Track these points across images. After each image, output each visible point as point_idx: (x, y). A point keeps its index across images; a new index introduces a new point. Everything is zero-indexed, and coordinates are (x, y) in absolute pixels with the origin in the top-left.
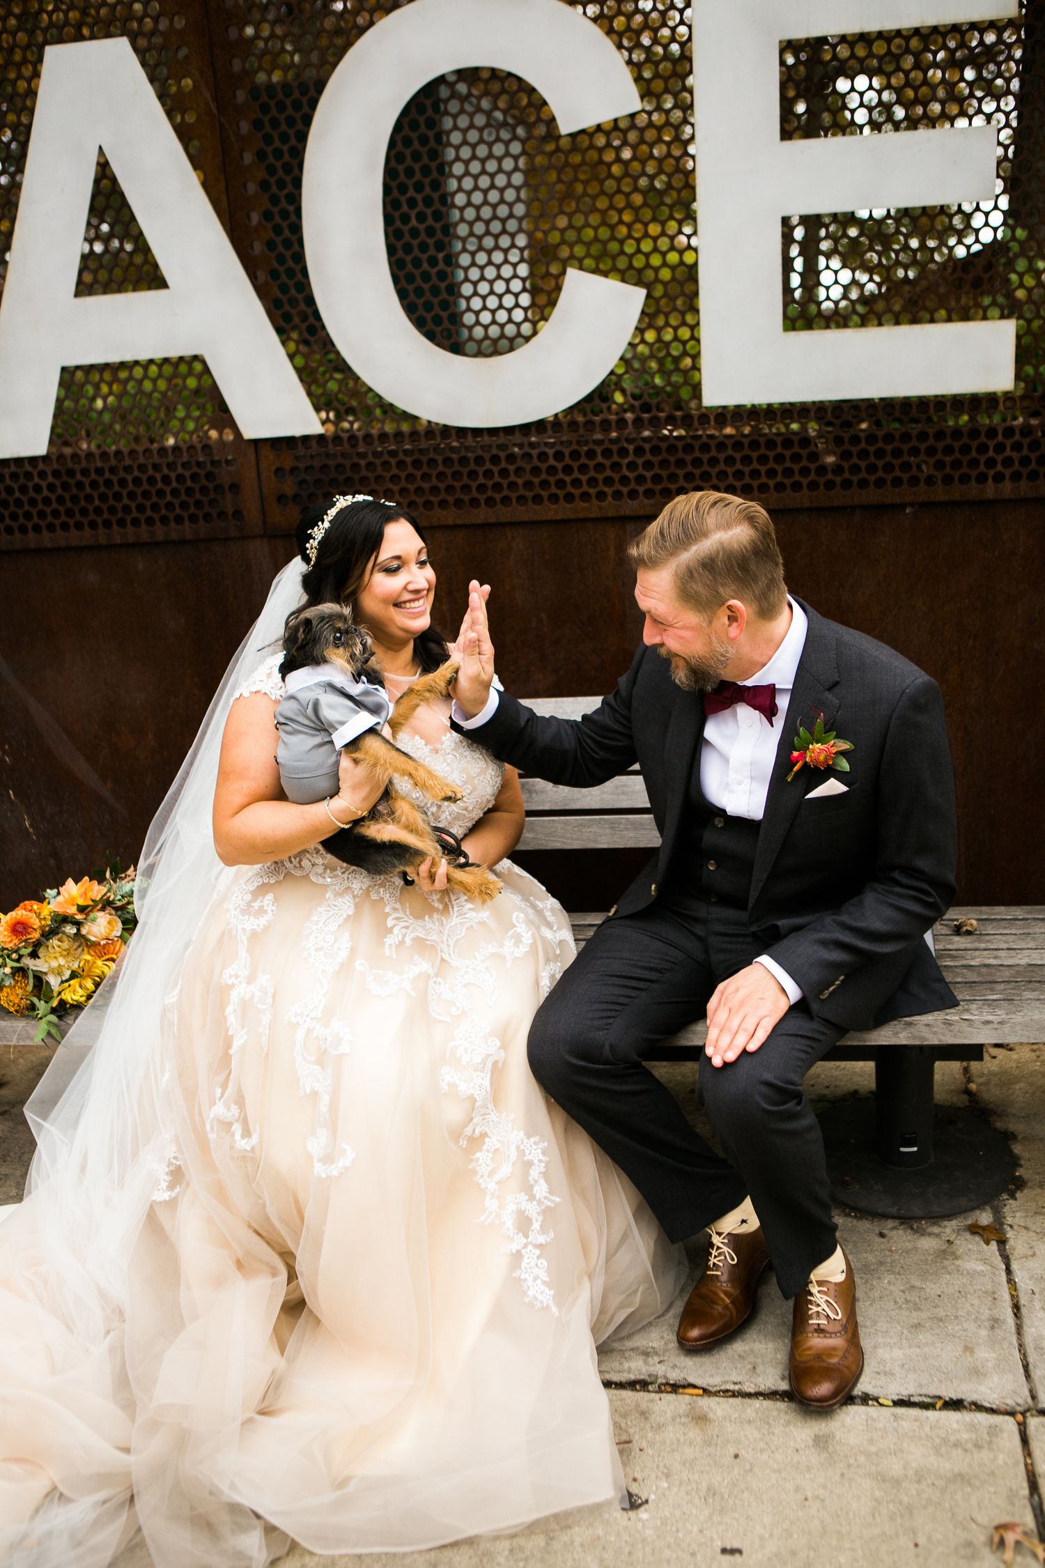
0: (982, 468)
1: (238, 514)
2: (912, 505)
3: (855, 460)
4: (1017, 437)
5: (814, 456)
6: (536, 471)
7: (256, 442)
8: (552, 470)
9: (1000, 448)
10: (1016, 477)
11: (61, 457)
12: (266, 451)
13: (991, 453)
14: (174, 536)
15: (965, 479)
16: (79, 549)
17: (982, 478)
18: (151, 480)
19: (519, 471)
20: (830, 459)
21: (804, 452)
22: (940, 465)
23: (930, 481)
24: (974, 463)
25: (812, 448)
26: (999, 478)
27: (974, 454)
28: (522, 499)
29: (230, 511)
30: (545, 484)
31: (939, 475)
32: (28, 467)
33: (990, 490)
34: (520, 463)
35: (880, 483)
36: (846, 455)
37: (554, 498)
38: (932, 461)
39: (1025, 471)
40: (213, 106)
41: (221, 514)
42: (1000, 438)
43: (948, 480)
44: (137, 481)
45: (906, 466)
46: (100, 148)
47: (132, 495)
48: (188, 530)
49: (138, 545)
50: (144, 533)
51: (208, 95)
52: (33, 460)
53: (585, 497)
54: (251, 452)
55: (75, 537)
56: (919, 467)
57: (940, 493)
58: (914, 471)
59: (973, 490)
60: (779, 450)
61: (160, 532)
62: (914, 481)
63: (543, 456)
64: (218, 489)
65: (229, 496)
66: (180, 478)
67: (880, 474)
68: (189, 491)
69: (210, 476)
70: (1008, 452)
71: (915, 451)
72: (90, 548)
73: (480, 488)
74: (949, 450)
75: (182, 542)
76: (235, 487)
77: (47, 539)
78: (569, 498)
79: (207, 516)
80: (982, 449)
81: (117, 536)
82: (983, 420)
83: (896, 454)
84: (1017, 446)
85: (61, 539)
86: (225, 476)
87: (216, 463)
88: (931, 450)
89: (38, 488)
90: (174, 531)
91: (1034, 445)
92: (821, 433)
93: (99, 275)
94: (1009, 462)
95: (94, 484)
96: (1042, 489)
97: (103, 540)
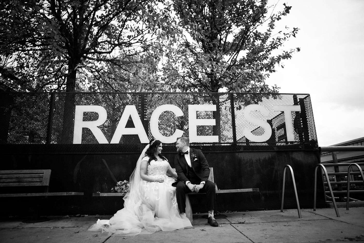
2: (210, 153)
5: (200, 148)
6: (172, 148)
7: (142, 144)
9: (218, 148)
10: (219, 150)
11: (120, 144)
16: (120, 154)
17: (216, 150)
18: (130, 147)
19: (170, 148)
22: (212, 149)
23: (211, 150)
26: (218, 150)
33: (217, 152)
35: (207, 151)
36: (203, 148)
37: (174, 151)
41: (138, 151)
44: (128, 147)
45: (209, 149)
46: (130, 115)
47: (127, 148)
48: (133, 153)
50: (128, 153)
51: (142, 111)
52: (117, 144)
55: (120, 153)
57: (212, 152)
59: (215, 151)
60: (197, 147)
61: (130, 153)
62: (210, 150)
63: (173, 147)
65: (138, 149)
66: (133, 147)
71: (210, 148)
72: (121, 154)
73: (166, 150)
74: (213, 148)
77: (117, 153)
79: (136, 151)
80: (216, 148)
81: (125, 153)
82: (216, 145)
83: (208, 148)
84: (219, 147)
85: (118, 153)
86: (138, 147)
87: (138, 145)
88: (211, 148)
89: (117, 147)
90: (132, 153)
91: (221, 147)
92: (201, 146)
93: (128, 126)
94: (219, 149)
95: (123, 147)
96: (222, 152)
97: (123, 153)
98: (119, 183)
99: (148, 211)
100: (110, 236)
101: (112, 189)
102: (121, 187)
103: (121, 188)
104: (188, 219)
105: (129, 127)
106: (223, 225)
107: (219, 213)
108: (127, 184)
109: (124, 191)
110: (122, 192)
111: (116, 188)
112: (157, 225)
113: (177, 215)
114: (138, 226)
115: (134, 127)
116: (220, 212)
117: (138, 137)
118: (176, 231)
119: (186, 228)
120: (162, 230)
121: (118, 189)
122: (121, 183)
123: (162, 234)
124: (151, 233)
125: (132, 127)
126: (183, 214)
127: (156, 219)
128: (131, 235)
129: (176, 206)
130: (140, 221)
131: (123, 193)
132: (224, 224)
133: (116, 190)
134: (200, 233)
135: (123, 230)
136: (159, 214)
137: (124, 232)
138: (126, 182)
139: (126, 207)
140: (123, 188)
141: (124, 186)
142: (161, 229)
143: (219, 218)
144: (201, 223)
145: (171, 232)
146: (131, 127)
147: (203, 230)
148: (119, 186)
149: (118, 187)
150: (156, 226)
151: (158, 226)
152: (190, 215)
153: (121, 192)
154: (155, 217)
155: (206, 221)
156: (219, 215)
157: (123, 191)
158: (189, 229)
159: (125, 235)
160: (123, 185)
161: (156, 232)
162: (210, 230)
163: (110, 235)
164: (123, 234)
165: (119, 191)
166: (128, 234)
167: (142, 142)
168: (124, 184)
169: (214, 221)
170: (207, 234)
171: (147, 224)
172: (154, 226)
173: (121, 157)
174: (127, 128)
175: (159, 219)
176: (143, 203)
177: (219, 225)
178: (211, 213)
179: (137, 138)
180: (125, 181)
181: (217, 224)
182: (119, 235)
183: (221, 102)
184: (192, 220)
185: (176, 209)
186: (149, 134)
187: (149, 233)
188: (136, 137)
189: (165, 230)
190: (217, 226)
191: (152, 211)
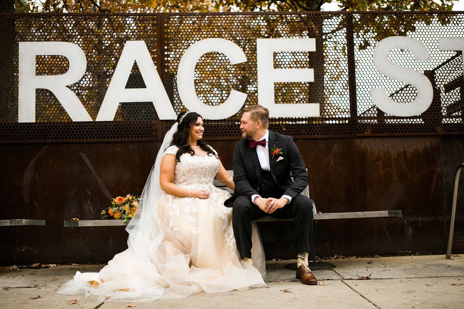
0: (315, 132)
1: (156, 136)
2: (301, 139)
3: (289, 129)
4: (321, 126)
5: (281, 128)
6: (223, 129)
7: (162, 121)
8: (227, 129)
9: (318, 128)
10: (321, 134)
11: (116, 121)
12: (164, 123)
13: (316, 129)
14: (141, 140)
15: (311, 134)
16: (117, 142)
17: (315, 134)
18: (137, 128)
19: (220, 129)
20: (284, 129)
21: (279, 128)
22: (306, 131)
23: (304, 134)
24: (313, 131)
25: (281, 127)
26: (318, 134)
27: (313, 129)
28: (220, 135)
29: (154, 135)
30: (225, 132)
31: (306, 133)
32: (108, 124)
33: (316, 136)
34: (220, 128)
35: (295, 134)
36: (287, 128)
37: (227, 135)
38: (304, 130)
39: (323, 133)
40: (160, 54)
41: (153, 136)
42: (318, 126)
43: (308, 134)
44: (133, 128)
45: (300, 131)
46: (135, 60)
47: (132, 131)
48: (144, 139)
49: (132, 142)
50: (133, 139)
51: (160, 52)
52: (109, 122)
53: (234, 135)
54: (161, 123)
55: (116, 140)
56: (302, 131)
57: (306, 137)
58: (301, 132)
59: (313, 136)
60: (274, 127)
61: (137, 139)
62: (301, 134)
64: (153, 130)
65: (154, 132)
66: (144, 127)
67: (294, 132)
68: (145, 130)
69: (151, 127)
70: (319, 129)
71: (301, 128)
72: (119, 142)
73: (211, 132)
74: (308, 128)
75: (142, 142)
76: (156, 130)
77: (110, 140)
78: (230, 135)
79: (149, 136)
80: (315, 128)
81: (127, 140)
82: (314, 122)
83: (298, 128)
84: (321, 128)
85: (113, 140)
86: (154, 128)
87: (152, 125)
88: (304, 128)
89: (109, 128)
90: (141, 139)
91: (325, 128)
92: (282, 124)
93: (132, 84)
94: (319, 131)
95: (123, 128)
96: (327, 136)
97: (123, 141)
98: (116, 200)
99: (176, 254)
100: (103, 303)
101: (104, 212)
102: (120, 208)
103: (121, 211)
105: (133, 87)
106: (326, 282)
107: (319, 259)
108: (132, 202)
109: (128, 215)
110: (124, 219)
111: (111, 211)
112: (196, 281)
113: (234, 263)
114: (157, 283)
115: (144, 87)
116: (321, 257)
117: (153, 107)
118: (233, 292)
119: (251, 288)
120: (204, 292)
121: (114, 213)
122: (120, 199)
123: (205, 298)
124: (184, 297)
125: (140, 87)
126: (246, 261)
127: (193, 270)
129: (232, 245)
130: (160, 273)
131: (125, 220)
132: (329, 280)
133: (111, 214)
134: (280, 296)
135: (127, 290)
136: (198, 261)
137: (130, 294)
138: (130, 198)
139: (132, 248)
140: (125, 211)
141: (127, 206)
142: (203, 289)
143: (320, 269)
144: (282, 278)
145: (223, 296)
146: (137, 87)
147: (286, 291)
148: (117, 206)
149: (114, 208)
150: (193, 282)
151: (197, 284)
152: (261, 263)
153: (121, 218)
154: (190, 267)
155: (293, 275)
156: (319, 263)
157: (125, 216)
158: (259, 290)
159: (132, 301)
160: (124, 204)
161: (193, 294)
162: (300, 290)
163: (102, 301)
164: (128, 299)
165: (117, 215)
166: (137, 298)
167: (161, 118)
168: (127, 203)
170: (295, 298)
171: (174, 279)
172: (189, 284)
173: (119, 150)
174: (130, 88)
175: (197, 270)
176: (167, 238)
177: (318, 282)
178: (303, 259)
179: (151, 110)
180: (129, 197)
181: (315, 280)
182: (120, 301)
184: (265, 273)
185: (233, 250)
186: (175, 102)
187: (180, 297)
188: (149, 107)
189: (212, 291)
190: (315, 283)
191: (184, 254)
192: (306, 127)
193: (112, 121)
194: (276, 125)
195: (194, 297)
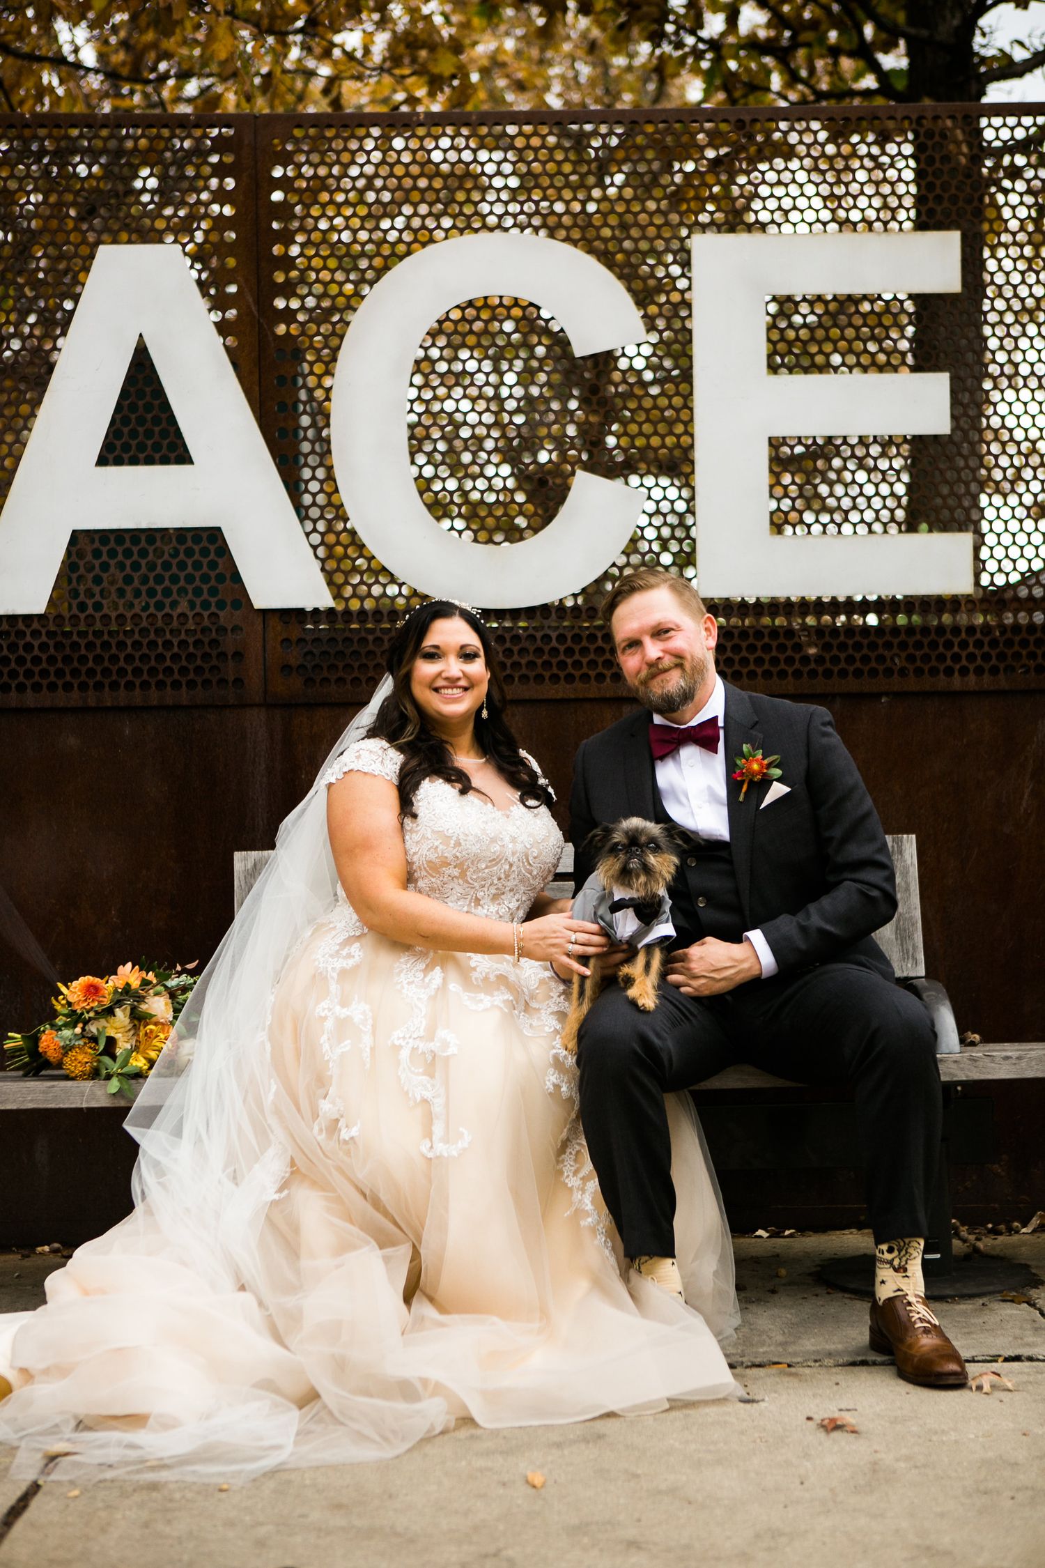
0: (949, 662)
1: (238, 682)
2: (887, 694)
3: (835, 652)
4: (978, 635)
5: (798, 647)
6: (539, 651)
7: (265, 612)
8: (554, 651)
9: (964, 645)
10: (979, 671)
11: (59, 617)
12: (274, 622)
13: (956, 649)
14: (169, 702)
15: (934, 672)
16: (64, 710)
17: (949, 672)
18: (153, 644)
19: (523, 651)
20: (812, 651)
21: (789, 644)
22: (911, 658)
23: (903, 672)
24: (941, 658)
25: (796, 639)
26: (964, 672)
27: (941, 649)
28: (524, 678)
29: (231, 678)
30: (547, 664)
31: (911, 667)
32: (21, 626)
33: (957, 682)
34: (525, 644)
35: (858, 673)
36: (827, 647)
37: (555, 678)
38: (904, 655)
39: (987, 667)
40: (254, 309)
41: (223, 681)
42: (963, 635)
43: (919, 672)
44: (136, 645)
45: (881, 659)
46: (141, 335)
47: (129, 658)
48: (184, 696)
49: (129, 709)
50: (137, 697)
51: (251, 300)
52: (28, 618)
53: (585, 678)
54: (260, 620)
55: (60, 699)
56: (892, 659)
57: (912, 684)
58: (888, 663)
59: (942, 682)
60: (766, 640)
61: (154, 696)
62: (889, 672)
63: (547, 638)
64: (222, 656)
65: (231, 663)
66: (183, 643)
67: (858, 664)
68: (191, 657)
69: (214, 643)
70: (971, 649)
71: (889, 645)
72: (74, 710)
74: (918, 645)
75: (177, 707)
76: (238, 655)
77: (30, 699)
78: (570, 678)
79: (207, 683)
80: (948, 645)
81: (108, 699)
82: (946, 618)
83: (873, 646)
84: (979, 644)
85: (46, 699)
86: (229, 643)
87: (222, 630)
88: (903, 646)
89: (28, 647)
90: (169, 697)
91: (994, 643)
92: (805, 627)
93: (126, 447)
94: (971, 657)
95: (90, 646)
96: (1003, 682)
97: (92, 702)
98: (73, 992)
99: (344, 1247)
100: (35, 1488)
101: (15, 1040)
102: (93, 1028)
103: (94, 1039)
104: (698, 1322)
105: (134, 461)
106: (1012, 1373)
107: (964, 1232)
108: (141, 999)
109: (126, 1063)
110: (109, 1077)
111: (51, 1040)
112: (434, 1374)
113: (598, 1284)
114: (268, 1385)
115: (183, 457)
116: (974, 1222)
117: (224, 550)
118: (601, 1426)
119: (676, 1404)
121: (67, 1049)
122: (92, 990)
123: (480, 1463)
124: (389, 1453)
125: (165, 461)
126: (649, 1273)
127: (419, 1322)
128: (210, 1471)
129: (589, 1207)
130: (279, 1339)
131: (114, 1086)
132: (1017, 1358)
133: (52, 1055)
134: (807, 1456)
135: (135, 1420)
137: (154, 1443)
138: (135, 983)
140: (111, 1042)
141: (121, 1015)
142: (465, 1407)
143: (971, 1296)
144: (810, 1344)
145: (559, 1445)
146: (149, 461)
147: (833, 1426)
148: (75, 1018)
149: (67, 1033)
150: (425, 1382)
151: (438, 1389)
152: (716, 1273)
153: (95, 1074)
154: (408, 1299)
155: (858, 1333)
156: (967, 1257)
157: (115, 1067)
158: (712, 1411)
159: (164, 1475)
160: (109, 1012)
161: (427, 1439)
162: (894, 1421)
163: (29, 1476)
164: (143, 1464)
165: (80, 1060)
166: (184, 1461)
167: (259, 603)
168: (119, 1003)
169: (927, 1341)
170: (875, 1467)
171: (340, 1366)
172: (407, 1390)
173: (73, 741)
174: (118, 462)
175: (442, 1325)
177: (971, 1369)
178: (901, 1269)
179: (212, 565)
180: (128, 974)
181: (953, 1367)
182: (109, 1474)
183: (998, 154)
185: (593, 1230)
187: (369, 1454)
188: (204, 552)
189: (507, 1422)
190: (956, 1382)
191: (381, 1247)
192: (911, 641)
193: (39, 616)
194: (774, 632)
195: (428, 1449)
